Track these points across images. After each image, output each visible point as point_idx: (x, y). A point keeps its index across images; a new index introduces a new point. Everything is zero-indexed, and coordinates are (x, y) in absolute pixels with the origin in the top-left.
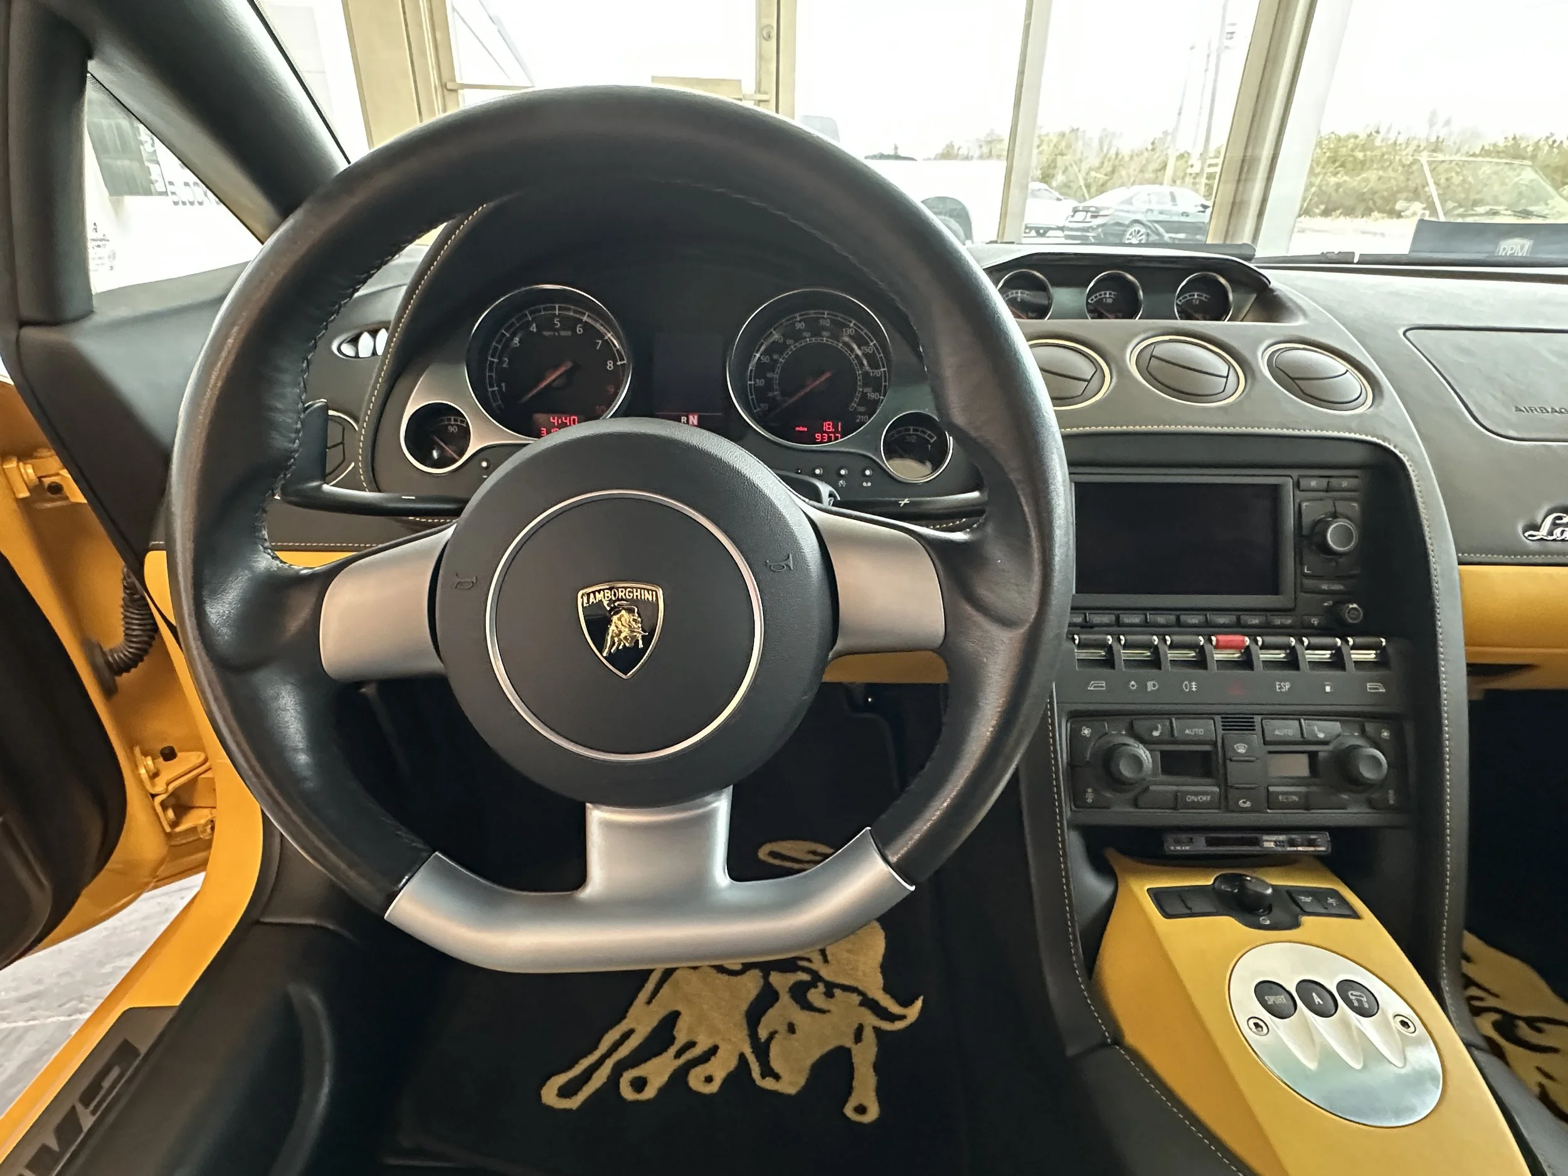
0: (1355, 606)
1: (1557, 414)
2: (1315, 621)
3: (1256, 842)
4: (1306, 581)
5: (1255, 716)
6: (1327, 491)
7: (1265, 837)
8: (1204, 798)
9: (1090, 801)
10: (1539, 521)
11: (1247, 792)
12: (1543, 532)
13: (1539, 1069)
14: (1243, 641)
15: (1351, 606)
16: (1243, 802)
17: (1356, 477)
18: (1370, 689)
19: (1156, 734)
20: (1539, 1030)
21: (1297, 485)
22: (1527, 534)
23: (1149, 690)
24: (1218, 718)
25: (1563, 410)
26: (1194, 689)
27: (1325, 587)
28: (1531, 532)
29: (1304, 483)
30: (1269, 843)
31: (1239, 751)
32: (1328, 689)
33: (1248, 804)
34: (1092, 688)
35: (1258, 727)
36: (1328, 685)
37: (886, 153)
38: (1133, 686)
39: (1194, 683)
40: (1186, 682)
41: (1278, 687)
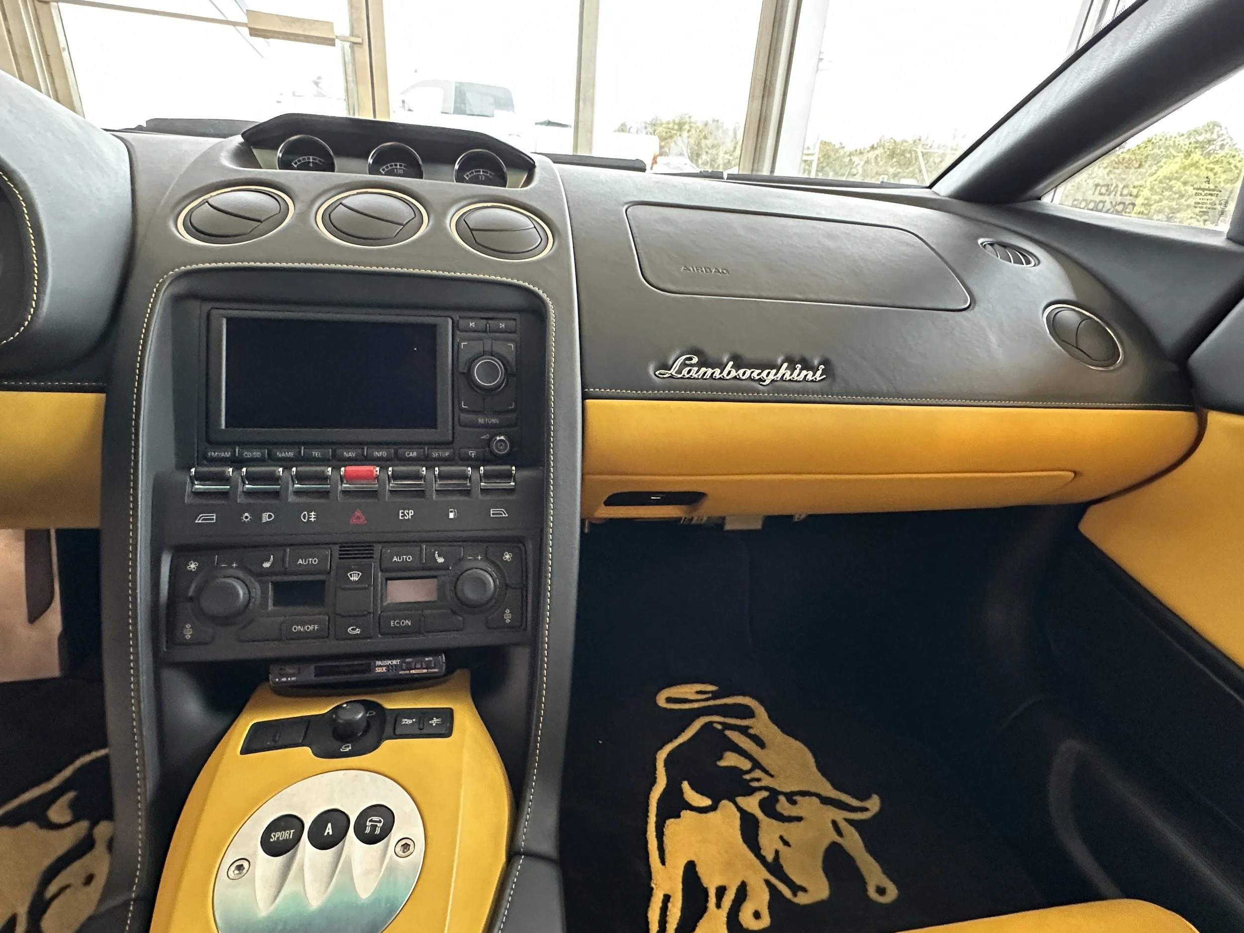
0: (502, 438)
1: (719, 274)
2: (472, 453)
3: (369, 669)
4: (463, 415)
5: (374, 545)
6: (486, 331)
7: (378, 663)
8: (311, 628)
9: (188, 637)
10: (671, 362)
11: (355, 618)
12: (673, 371)
13: (781, 838)
14: (372, 471)
15: (498, 438)
16: (352, 629)
17: (514, 319)
18: (493, 514)
19: (267, 565)
20: (794, 803)
21: (455, 326)
22: (657, 373)
23: (264, 521)
24: (337, 547)
25: (725, 271)
26: (312, 519)
27: (481, 421)
28: (662, 371)
29: (462, 323)
30: (381, 667)
31: (352, 579)
32: (451, 516)
33: (358, 631)
34: (200, 521)
35: (377, 555)
36: (451, 512)
37: (552, 121)
38: (247, 517)
39: (313, 513)
40: (306, 513)
41: (401, 514)
